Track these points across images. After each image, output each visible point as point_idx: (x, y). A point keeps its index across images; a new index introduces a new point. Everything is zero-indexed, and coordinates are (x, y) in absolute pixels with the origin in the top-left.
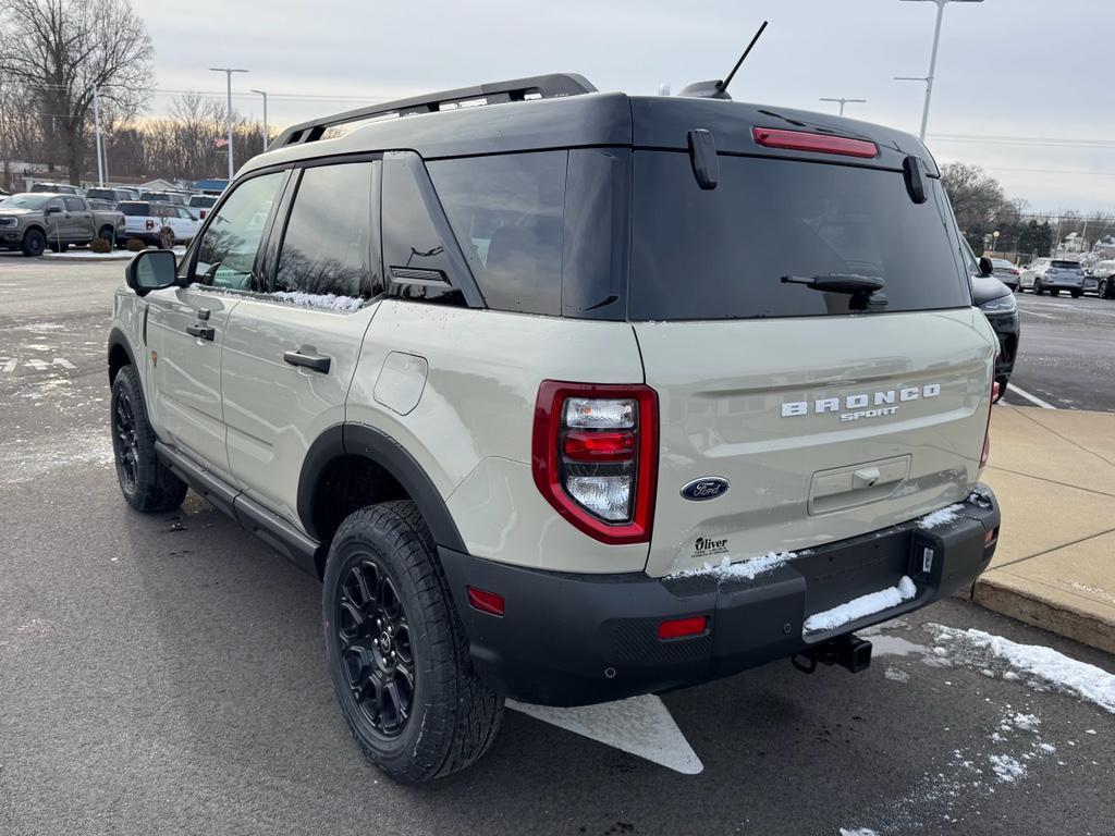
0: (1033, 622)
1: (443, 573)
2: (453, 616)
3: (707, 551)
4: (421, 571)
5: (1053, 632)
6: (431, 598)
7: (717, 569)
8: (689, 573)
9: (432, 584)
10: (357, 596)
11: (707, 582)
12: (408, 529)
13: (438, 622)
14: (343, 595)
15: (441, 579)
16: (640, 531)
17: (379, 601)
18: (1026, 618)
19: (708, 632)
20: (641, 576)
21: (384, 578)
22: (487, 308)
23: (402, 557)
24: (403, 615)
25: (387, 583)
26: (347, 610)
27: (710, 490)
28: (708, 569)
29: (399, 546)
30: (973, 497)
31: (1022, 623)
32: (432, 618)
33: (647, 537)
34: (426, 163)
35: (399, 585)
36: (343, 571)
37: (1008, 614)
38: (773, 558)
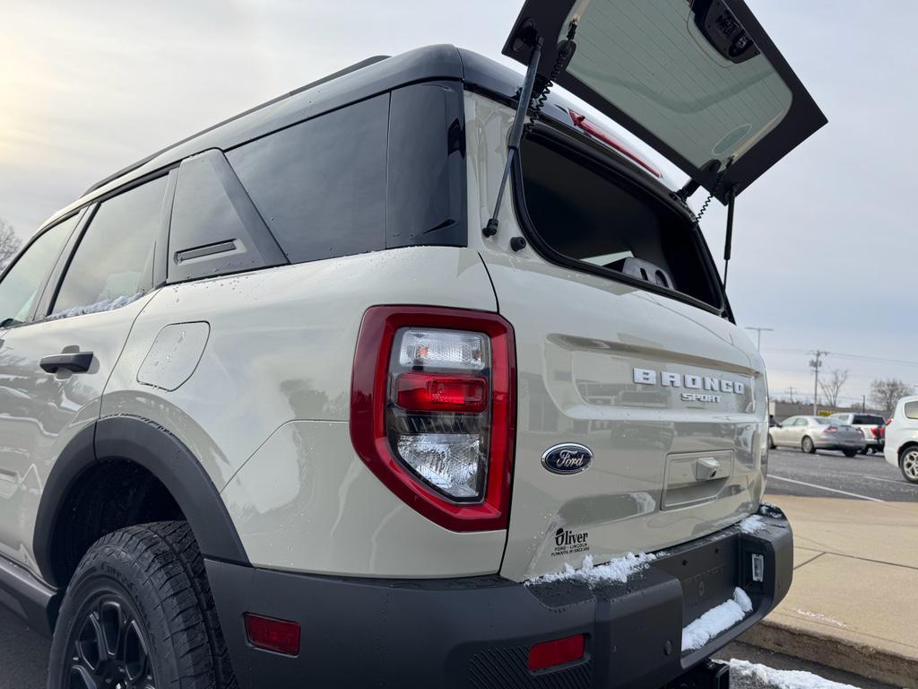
0: (777, 649)
1: (211, 605)
2: (221, 666)
3: (568, 547)
4: (179, 604)
5: (797, 657)
6: (190, 640)
7: (579, 572)
8: (550, 577)
9: (193, 621)
10: (93, 653)
11: (574, 589)
12: (167, 548)
13: (196, 676)
14: (75, 655)
15: (208, 613)
16: (495, 513)
17: (119, 656)
18: (770, 645)
19: (587, 657)
20: (495, 579)
21: (129, 621)
22: (289, 264)
23: (155, 585)
24: (150, 672)
25: (132, 628)
26: (78, 675)
27: (574, 461)
28: (570, 572)
29: (152, 571)
30: (764, 509)
31: (767, 651)
32: (191, 672)
33: (503, 522)
34: (226, 154)
35: (146, 627)
36: (78, 619)
37: (753, 644)
38: (633, 561)
